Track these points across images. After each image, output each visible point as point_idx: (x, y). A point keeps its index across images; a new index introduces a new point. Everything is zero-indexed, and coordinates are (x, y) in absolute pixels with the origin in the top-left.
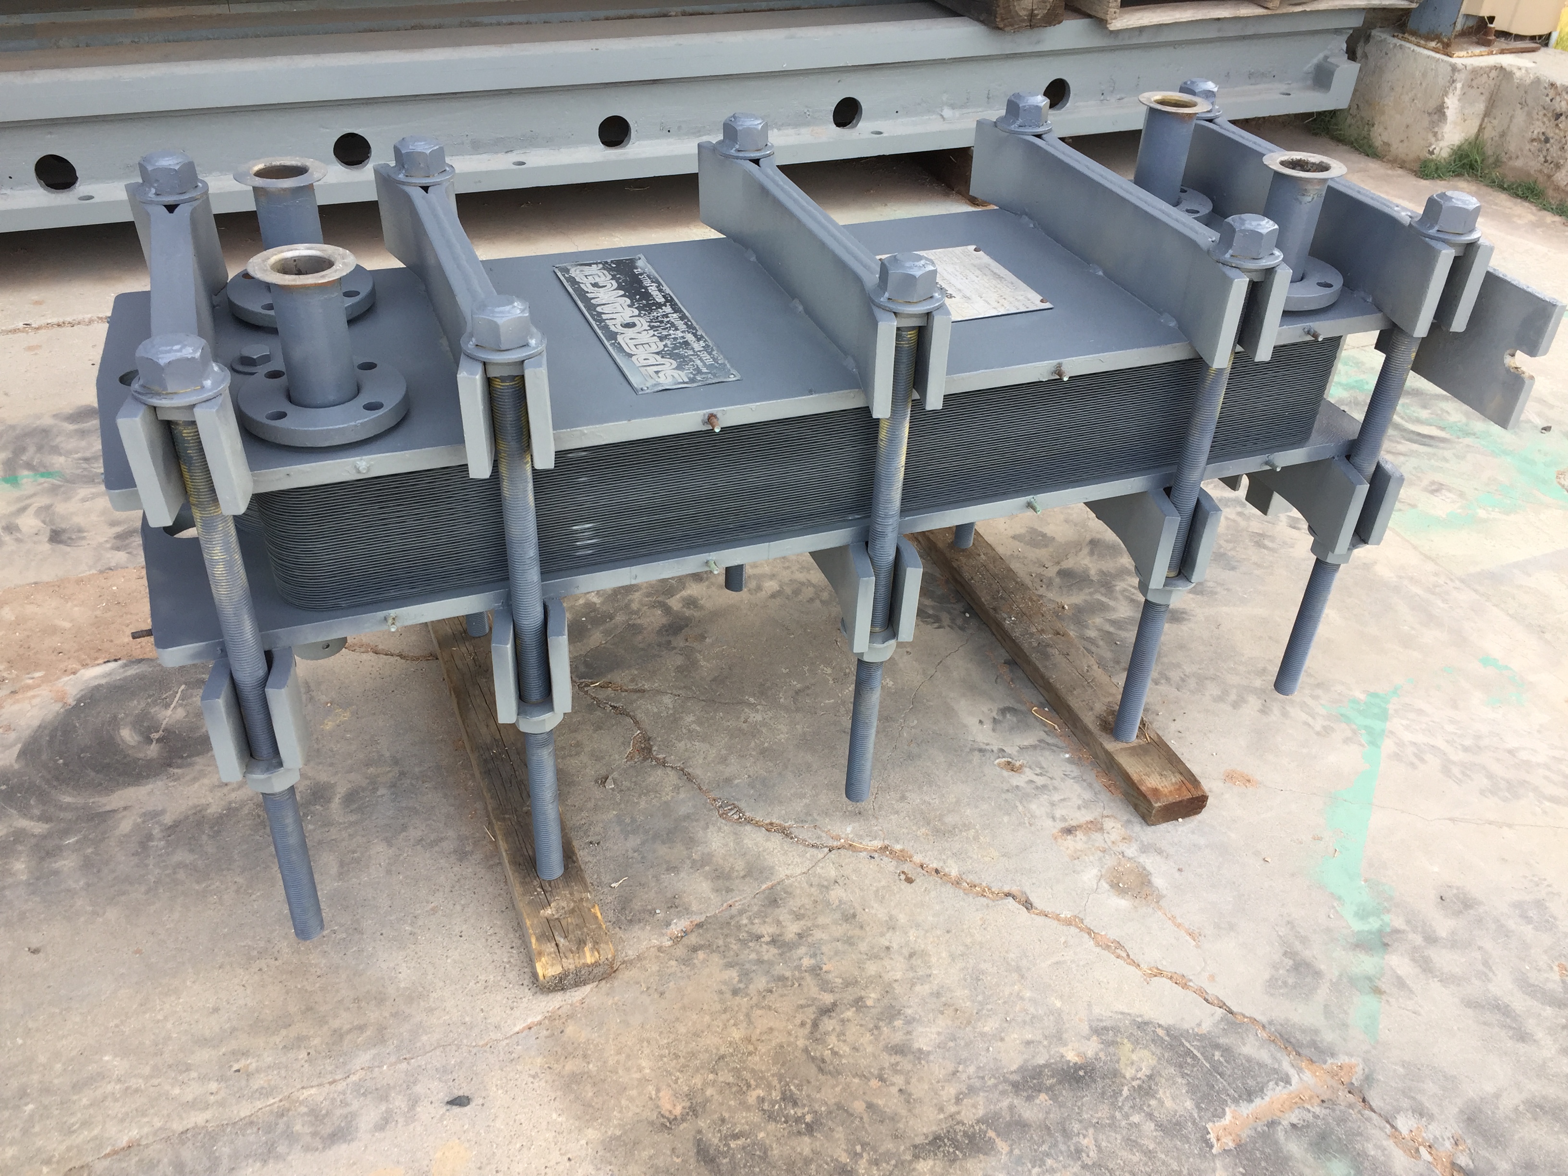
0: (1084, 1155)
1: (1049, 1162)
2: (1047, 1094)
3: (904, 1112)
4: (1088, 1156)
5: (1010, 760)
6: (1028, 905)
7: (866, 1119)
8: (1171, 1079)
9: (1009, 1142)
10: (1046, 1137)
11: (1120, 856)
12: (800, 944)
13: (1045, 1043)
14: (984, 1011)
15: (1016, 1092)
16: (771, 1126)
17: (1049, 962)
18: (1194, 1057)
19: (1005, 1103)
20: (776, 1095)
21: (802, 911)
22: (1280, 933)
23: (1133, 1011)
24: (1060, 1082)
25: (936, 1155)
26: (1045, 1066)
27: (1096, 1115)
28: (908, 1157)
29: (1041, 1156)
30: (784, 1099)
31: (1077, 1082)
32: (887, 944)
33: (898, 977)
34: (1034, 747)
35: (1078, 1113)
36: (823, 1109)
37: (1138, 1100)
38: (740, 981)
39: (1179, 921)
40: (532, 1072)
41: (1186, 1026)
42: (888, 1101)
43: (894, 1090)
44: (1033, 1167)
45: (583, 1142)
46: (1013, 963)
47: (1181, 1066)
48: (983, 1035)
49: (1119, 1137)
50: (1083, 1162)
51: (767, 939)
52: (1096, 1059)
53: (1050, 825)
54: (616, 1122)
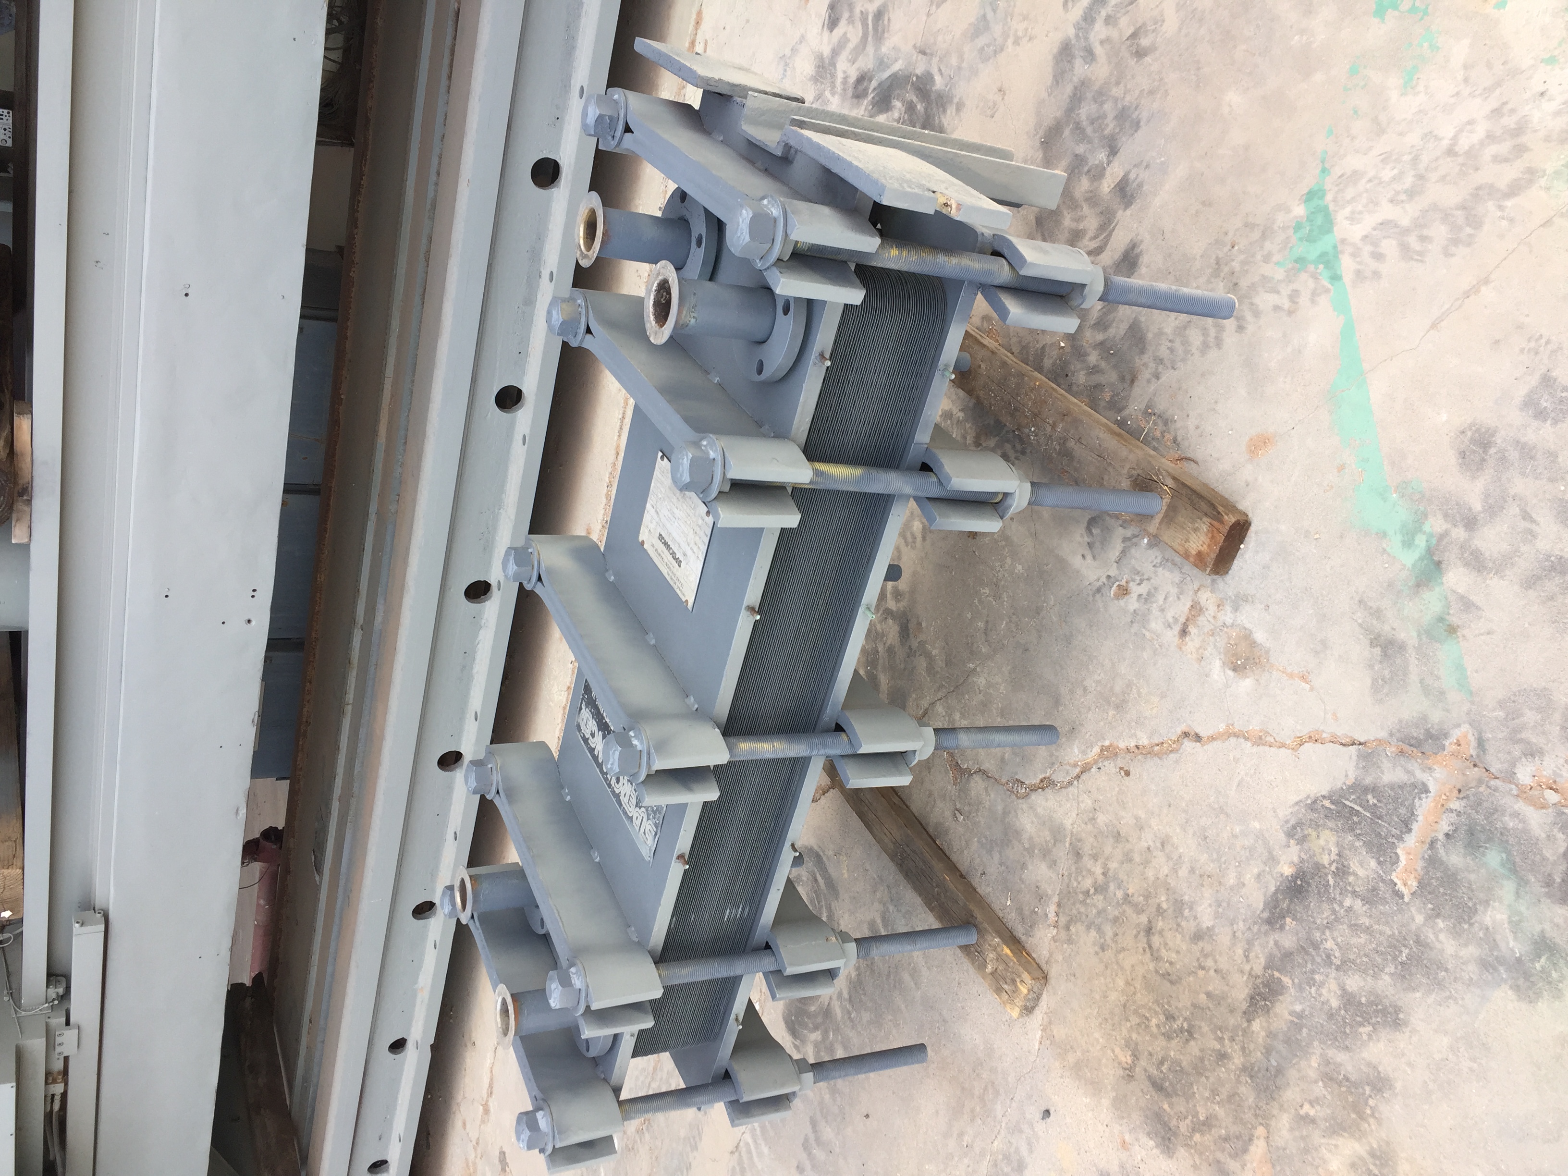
0: (1333, 958)
1: (1317, 977)
2: (1289, 917)
3: (1226, 988)
4: (1335, 957)
5: (1117, 583)
6: (1198, 738)
7: (1211, 1006)
8: (1352, 847)
9: (1289, 974)
10: (1306, 957)
11: (1225, 629)
12: (1108, 882)
13: (1267, 869)
14: (1223, 866)
15: (1272, 927)
16: (1174, 1043)
17: (1234, 788)
18: (1358, 813)
19: (1272, 943)
20: (1162, 1018)
21: (1095, 852)
22: (1360, 621)
23: (1302, 796)
24: (1291, 901)
25: (1257, 1013)
26: (1277, 891)
27: (1324, 916)
28: (1245, 1024)
29: (1310, 975)
30: (1167, 1019)
31: (1300, 893)
32: (1146, 845)
33: (1166, 872)
34: (1124, 552)
35: (1314, 922)
36: (1188, 1013)
37: (1341, 884)
38: (1100, 937)
39: (1289, 670)
40: (1059, 1075)
41: (1339, 784)
42: (1215, 985)
43: (1212, 972)
44: (1311, 988)
45: (1105, 1110)
46: (1216, 806)
47: (1352, 830)
48: (1232, 888)
49: (1345, 927)
50: (1335, 965)
51: (1092, 891)
52: (1301, 862)
53: (1171, 636)
54: (1109, 1087)
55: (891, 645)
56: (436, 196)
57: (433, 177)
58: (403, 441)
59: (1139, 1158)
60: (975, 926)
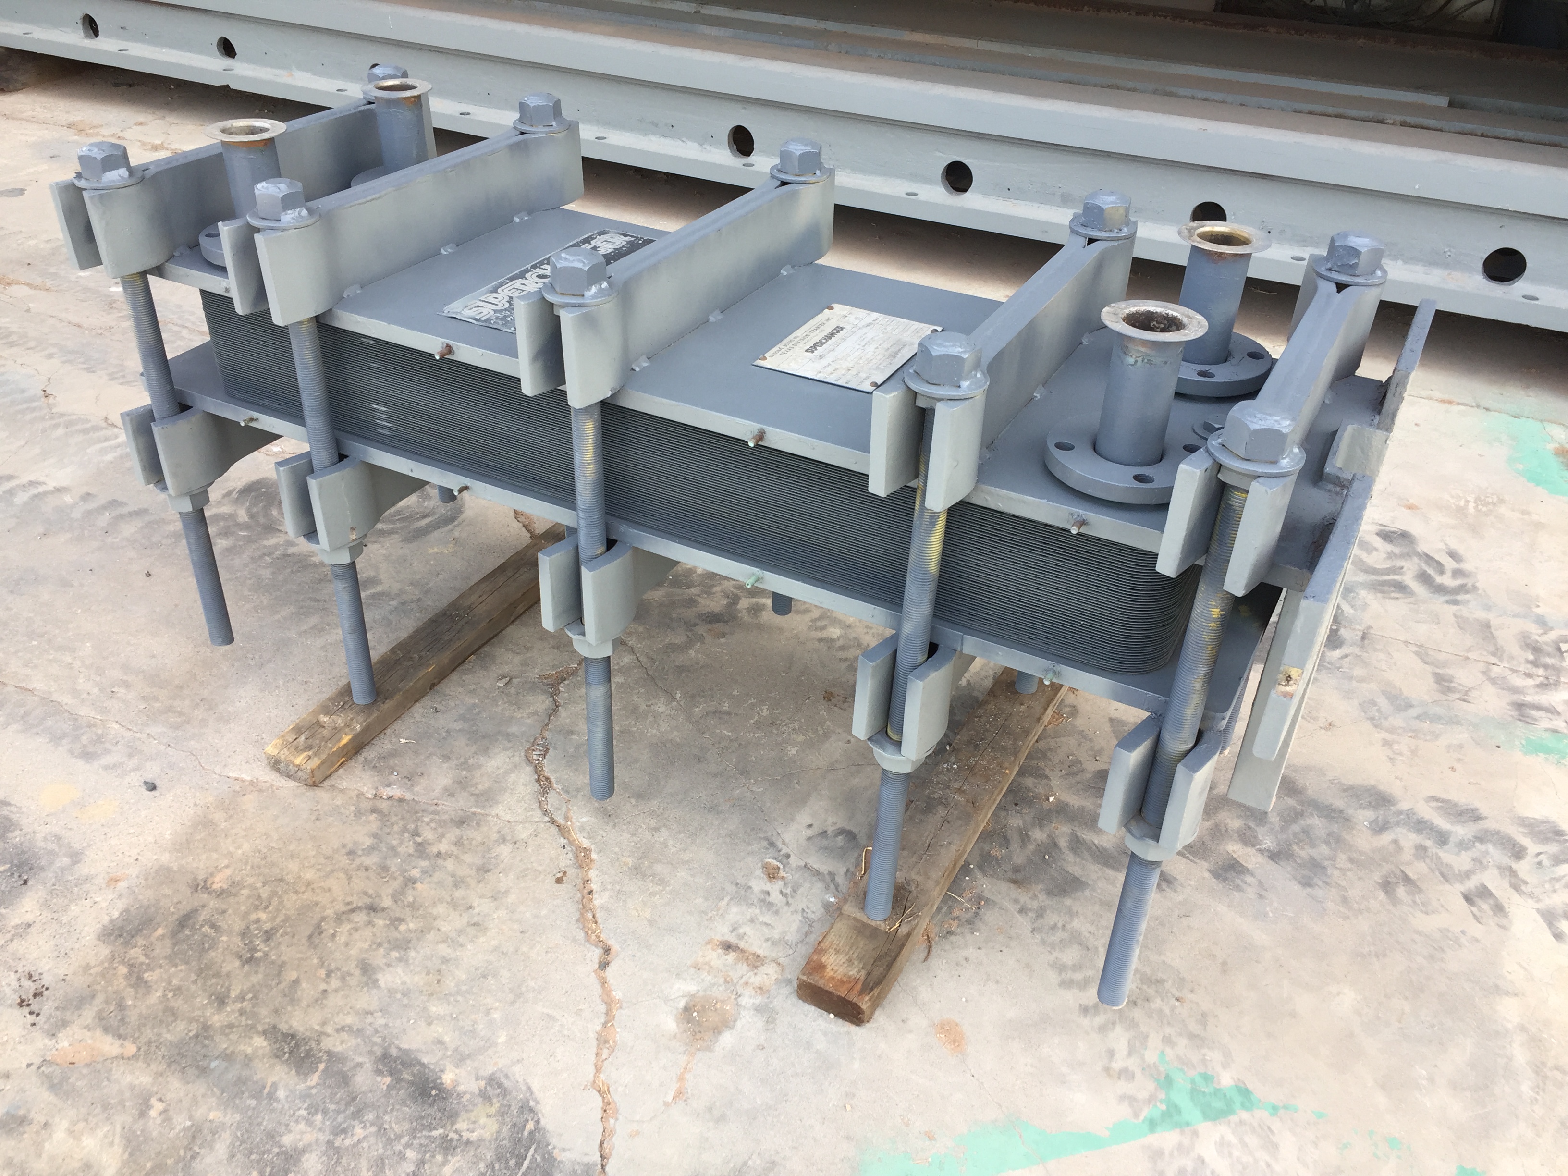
0: (343, 1136)
1: (319, 1117)
2: (392, 1081)
3: (304, 1004)
4: (343, 1140)
5: (781, 867)
6: (604, 965)
7: (281, 986)
8: (478, 1159)
9: (321, 1081)
10: (343, 1103)
11: (733, 997)
12: (430, 859)
13: (449, 1053)
14: (452, 999)
15: (379, 1060)
16: (237, 940)
17: (545, 1011)
18: (519, 1165)
19: (360, 1059)
20: (267, 926)
21: (466, 842)
22: (750, 1163)
23: (538, 1094)
24: (411, 1083)
25: (275, 1043)
26: (422, 1065)
27: (394, 1125)
28: (260, 1029)
29: (321, 1108)
30: (267, 932)
31: (421, 1094)
32: (475, 904)
33: (443, 929)
34: (818, 873)
35: (386, 1111)
36: (273, 958)
37: (433, 1145)
38: (363, 850)
39: (688, 1076)
40: (198, 802)
41: (554, 1141)
42: (307, 991)
43: (323, 986)
44: (305, 1109)
45: (155, 857)
46: (524, 989)
47: (499, 1158)
48: (425, 1009)
49: (381, 1151)
50: (334, 1139)
51: (419, 840)
52: (458, 1095)
53: (722, 932)
54: (183, 862)
55: (698, 603)
56: (1180, 97)
57: (1200, 94)
58: (908, 59)
59: (97, 900)
60: (375, 702)
